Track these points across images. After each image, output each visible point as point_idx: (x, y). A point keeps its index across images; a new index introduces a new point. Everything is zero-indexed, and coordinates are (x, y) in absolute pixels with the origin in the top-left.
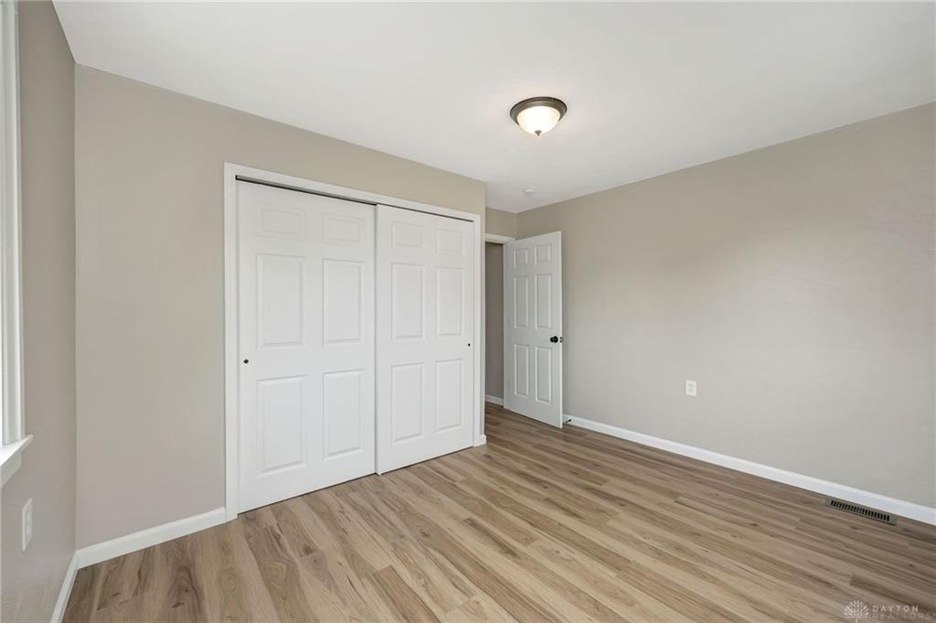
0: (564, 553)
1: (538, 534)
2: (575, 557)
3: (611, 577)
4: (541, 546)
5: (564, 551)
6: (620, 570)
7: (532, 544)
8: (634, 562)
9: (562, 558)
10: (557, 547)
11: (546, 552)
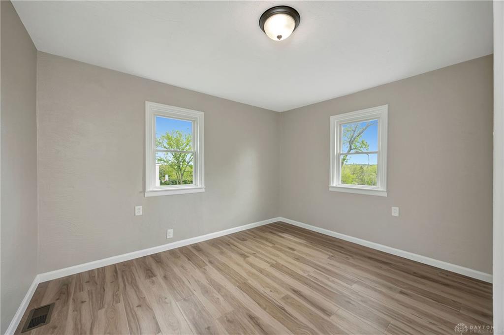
0: (267, 291)
1: (279, 301)
2: (262, 289)
3: (251, 280)
4: (279, 294)
5: (267, 292)
6: (245, 283)
7: (284, 295)
8: (235, 286)
9: (269, 287)
10: (271, 294)
11: (276, 291)
